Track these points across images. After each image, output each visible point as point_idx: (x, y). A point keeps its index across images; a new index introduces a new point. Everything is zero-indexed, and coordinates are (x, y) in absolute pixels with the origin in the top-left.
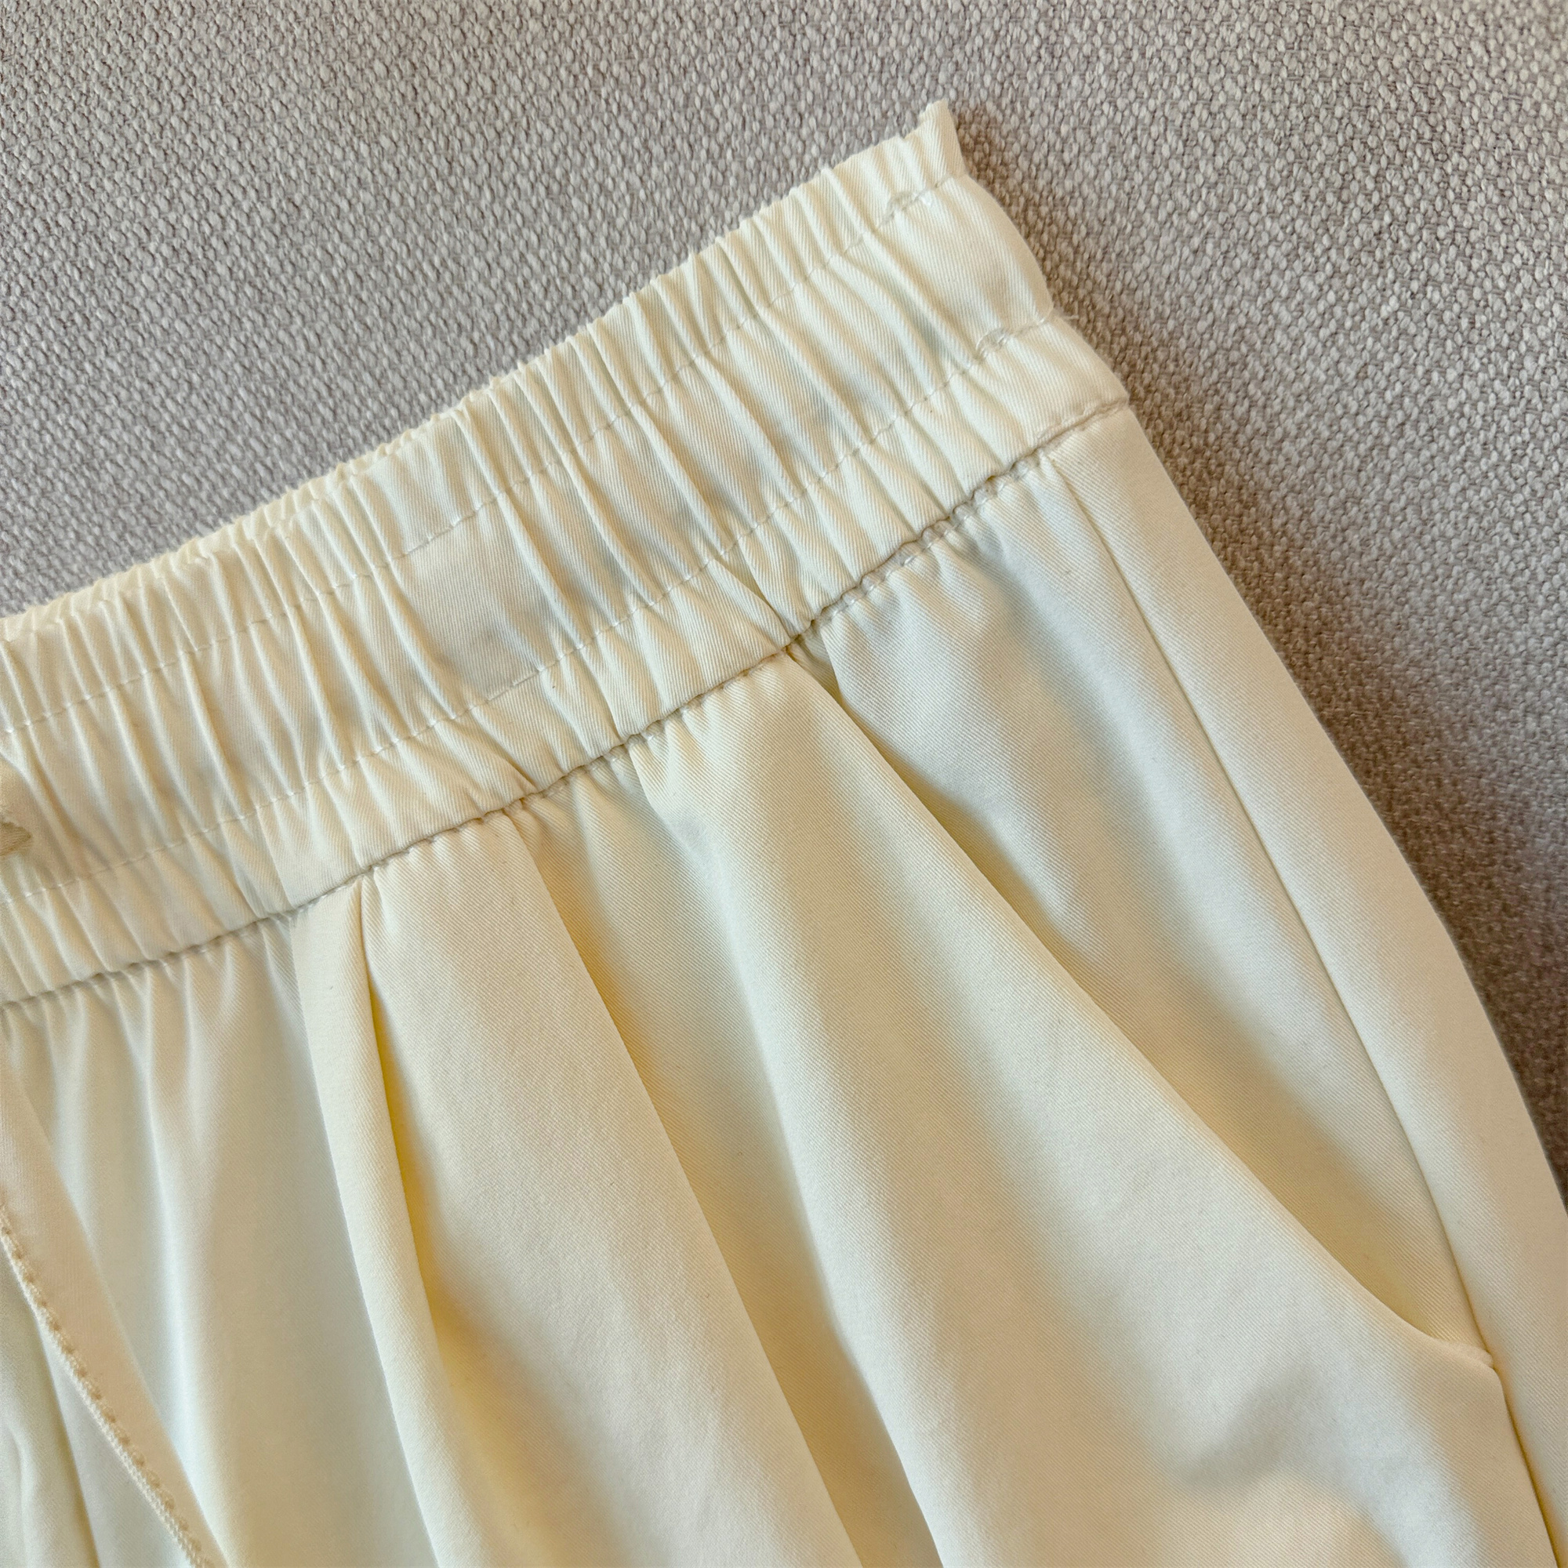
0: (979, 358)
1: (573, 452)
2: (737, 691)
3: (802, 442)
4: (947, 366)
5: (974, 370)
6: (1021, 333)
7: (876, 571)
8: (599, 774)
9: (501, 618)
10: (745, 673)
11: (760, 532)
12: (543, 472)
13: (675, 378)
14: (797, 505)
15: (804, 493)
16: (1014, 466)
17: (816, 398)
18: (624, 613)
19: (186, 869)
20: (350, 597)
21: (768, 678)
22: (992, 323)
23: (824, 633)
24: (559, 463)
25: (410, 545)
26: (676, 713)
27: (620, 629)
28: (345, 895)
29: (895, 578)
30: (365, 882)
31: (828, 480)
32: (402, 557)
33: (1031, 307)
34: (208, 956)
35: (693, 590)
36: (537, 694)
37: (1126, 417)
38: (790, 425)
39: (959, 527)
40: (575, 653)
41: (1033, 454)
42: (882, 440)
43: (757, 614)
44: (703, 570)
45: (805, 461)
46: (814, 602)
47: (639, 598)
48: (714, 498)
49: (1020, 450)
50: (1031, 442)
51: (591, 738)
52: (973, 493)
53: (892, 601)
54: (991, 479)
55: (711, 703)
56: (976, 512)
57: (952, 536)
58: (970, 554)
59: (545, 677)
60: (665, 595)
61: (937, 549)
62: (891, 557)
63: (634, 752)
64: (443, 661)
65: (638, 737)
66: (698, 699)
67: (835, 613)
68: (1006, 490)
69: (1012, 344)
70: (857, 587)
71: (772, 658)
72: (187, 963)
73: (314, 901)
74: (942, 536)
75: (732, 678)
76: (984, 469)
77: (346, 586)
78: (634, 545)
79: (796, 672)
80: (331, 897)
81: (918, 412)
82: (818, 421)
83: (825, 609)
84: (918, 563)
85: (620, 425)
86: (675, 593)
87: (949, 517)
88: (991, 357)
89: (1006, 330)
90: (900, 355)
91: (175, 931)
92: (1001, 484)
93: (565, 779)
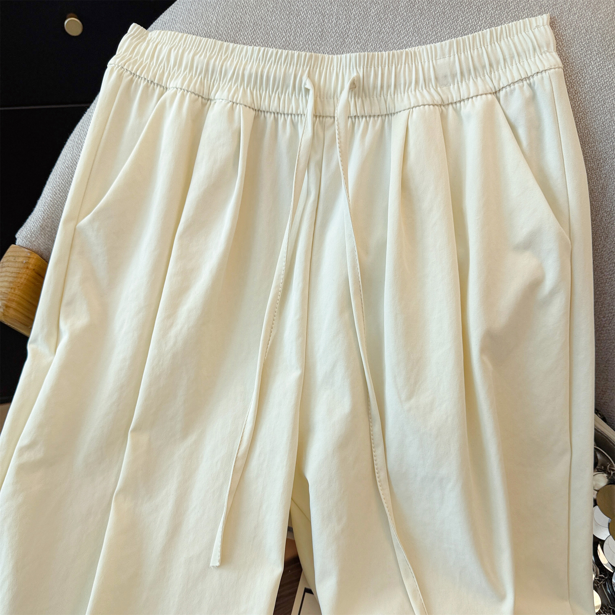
0: (542, 55)
1: (470, 51)
2: (484, 96)
3: (508, 60)
4: (536, 54)
5: (540, 56)
6: (549, 52)
7: (514, 83)
8: (454, 105)
9: (449, 74)
10: (486, 94)
11: (496, 73)
12: (464, 53)
13: (491, 44)
14: (504, 70)
15: (506, 68)
16: (542, 72)
17: (513, 54)
18: (469, 79)
19: (379, 102)
20: (425, 64)
21: (490, 96)
22: (546, 49)
23: (501, 92)
24: (467, 52)
25: (438, 58)
26: (472, 97)
27: (467, 82)
28: (407, 111)
29: (516, 85)
30: (411, 110)
31: (510, 67)
32: (436, 60)
33: (553, 49)
34: (376, 118)
35: (482, 79)
36: (449, 89)
37: (561, 70)
38: (507, 57)
39: (529, 80)
40: (458, 83)
41: (545, 70)
42: (522, 63)
43: (491, 86)
44: (484, 76)
45: (508, 63)
46: (501, 86)
47: (472, 78)
48: (491, 65)
49: (544, 69)
50: (546, 69)
51: (456, 98)
52: (534, 74)
53: (514, 89)
54: (538, 73)
55: (479, 97)
56: (533, 78)
57: (528, 81)
58: (530, 85)
59: (452, 86)
60: (477, 78)
61: (525, 82)
62: (517, 81)
63: (462, 103)
64: (436, 78)
65: (464, 100)
66: (477, 96)
67: (504, 89)
68: (539, 75)
69: (548, 54)
70: (509, 85)
71: (491, 93)
72: (372, 118)
73: (400, 112)
74: (526, 81)
75: (483, 94)
76: (537, 71)
77: (425, 62)
78: (475, 69)
79: (494, 97)
80: (404, 111)
81: (529, 60)
82: (512, 57)
83: (503, 88)
84: (521, 84)
85: (479, 49)
86: (479, 78)
87: (529, 78)
88: (544, 55)
89: (547, 51)
90: (529, 51)
91: (373, 112)
92: (539, 74)
93: (448, 104)
